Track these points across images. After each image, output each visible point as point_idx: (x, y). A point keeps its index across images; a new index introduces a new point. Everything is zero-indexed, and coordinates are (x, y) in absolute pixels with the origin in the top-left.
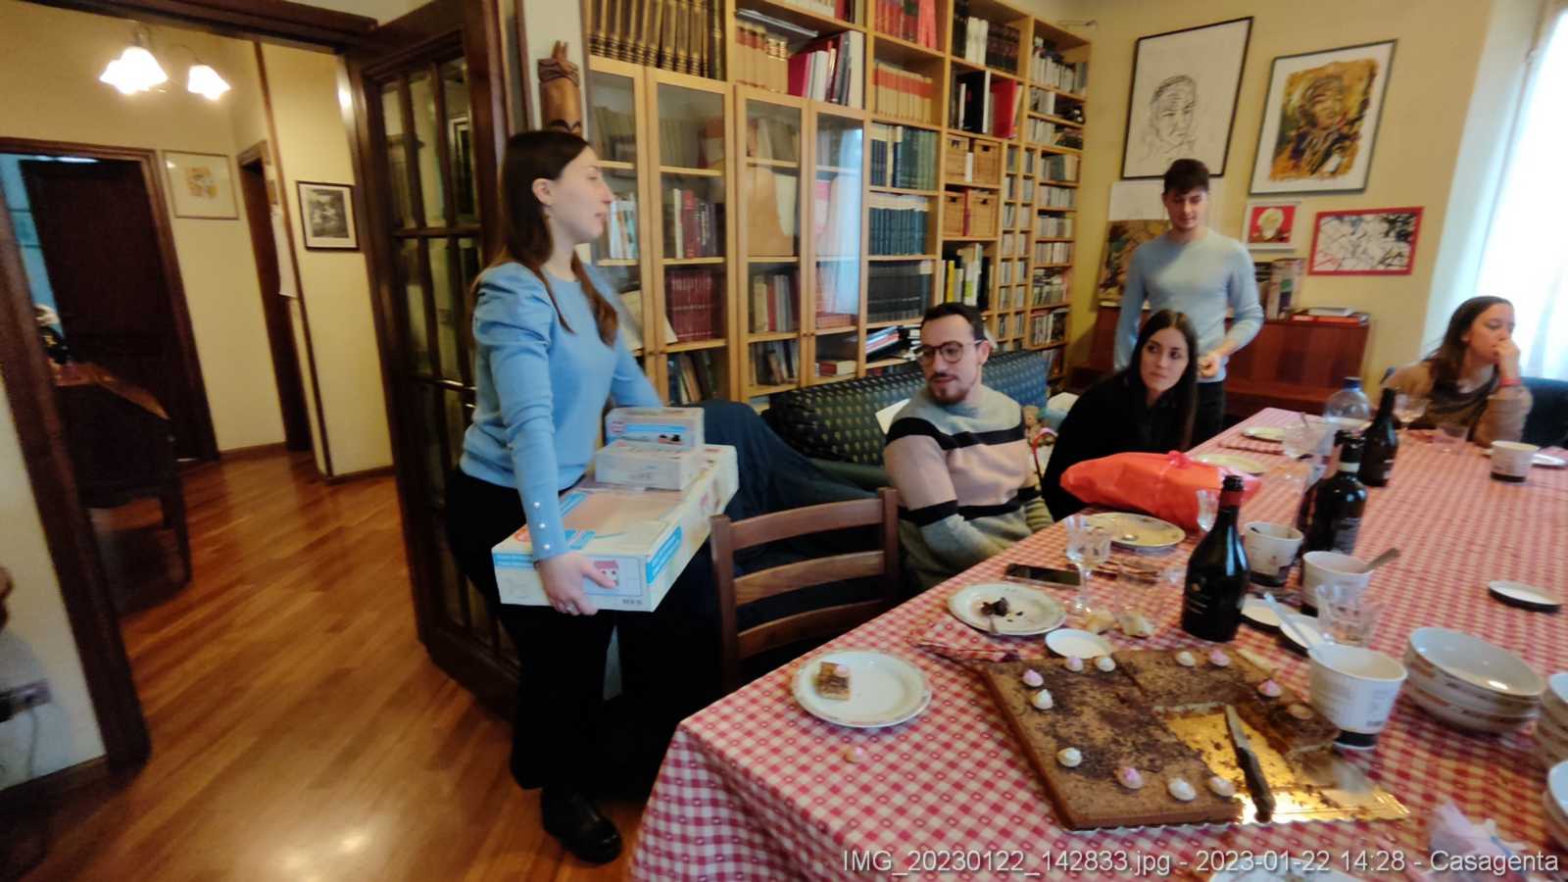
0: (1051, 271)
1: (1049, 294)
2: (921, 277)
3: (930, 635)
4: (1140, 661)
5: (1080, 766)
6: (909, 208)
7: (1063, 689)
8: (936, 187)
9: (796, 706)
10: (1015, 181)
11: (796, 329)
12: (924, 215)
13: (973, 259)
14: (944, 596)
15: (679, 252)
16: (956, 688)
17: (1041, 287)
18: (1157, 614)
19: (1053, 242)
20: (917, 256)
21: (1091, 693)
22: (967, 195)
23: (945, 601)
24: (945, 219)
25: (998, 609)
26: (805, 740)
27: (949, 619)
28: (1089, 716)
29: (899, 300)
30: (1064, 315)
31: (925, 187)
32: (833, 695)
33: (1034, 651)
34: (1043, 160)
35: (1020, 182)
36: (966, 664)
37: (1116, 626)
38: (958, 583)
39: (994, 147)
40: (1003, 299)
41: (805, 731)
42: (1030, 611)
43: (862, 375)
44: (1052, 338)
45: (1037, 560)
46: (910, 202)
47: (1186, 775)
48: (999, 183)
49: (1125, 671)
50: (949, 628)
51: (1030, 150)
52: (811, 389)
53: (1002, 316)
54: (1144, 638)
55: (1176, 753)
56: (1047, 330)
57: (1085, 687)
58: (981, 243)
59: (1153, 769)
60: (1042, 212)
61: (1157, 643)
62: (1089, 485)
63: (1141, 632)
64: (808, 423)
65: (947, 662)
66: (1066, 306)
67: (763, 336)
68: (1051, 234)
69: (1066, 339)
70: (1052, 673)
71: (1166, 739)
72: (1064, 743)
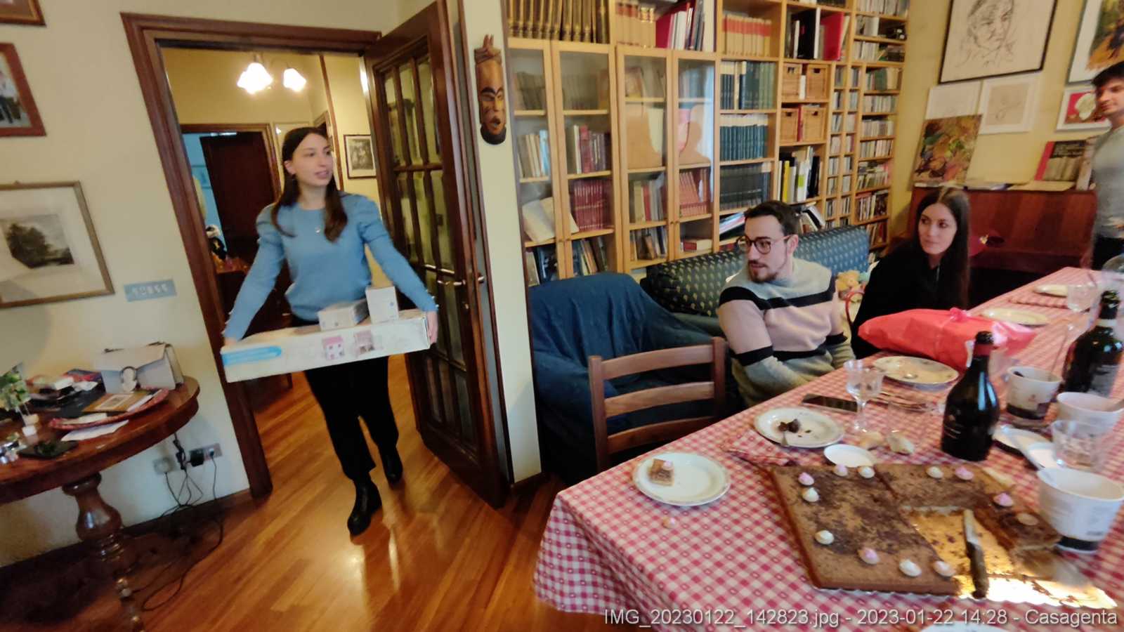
0: (873, 163)
1: (872, 180)
2: (762, 175)
3: (736, 444)
4: (896, 472)
5: (832, 544)
6: (752, 124)
7: (829, 488)
8: (775, 106)
9: (634, 488)
10: (842, 95)
11: (665, 219)
12: (764, 128)
13: (806, 158)
14: (753, 416)
15: (579, 170)
16: (750, 482)
17: (865, 176)
18: (920, 437)
19: (876, 140)
20: (759, 159)
21: (851, 493)
22: (800, 110)
23: (753, 420)
24: (781, 130)
25: (792, 427)
26: (638, 511)
27: (752, 433)
28: (845, 510)
29: (745, 192)
30: (886, 195)
31: (765, 106)
32: (660, 482)
33: (815, 459)
34: (868, 75)
35: (847, 96)
36: (761, 466)
37: (885, 444)
38: (765, 407)
39: (824, 69)
40: (831, 186)
41: (639, 505)
42: (817, 429)
43: (716, 250)
44: (875, 214)
45: (831, 391)
46: (755, 119)
47: (916, 559)
48: (828, 96)
49: (882, 478)
50: (751, 439)
51: (856, 68)
52: (677, 263)
53: (830, 200)
54: (907, 455)
55: (911, 542)
56: (870, 208)
57: (847, 488)
58: (812, 146)
59: (890, 551)
60: (865, 118)
61: (916, 459)
62: (882, 335)
63: (904, 450)
64: (673, 287)
65: (747, 463)
66: (888, 188)
67: (641, 224)
68: (874, 133)
69: (888, 214)
70: (823, 476)
71: (905, 530)
72: (822, 526)
